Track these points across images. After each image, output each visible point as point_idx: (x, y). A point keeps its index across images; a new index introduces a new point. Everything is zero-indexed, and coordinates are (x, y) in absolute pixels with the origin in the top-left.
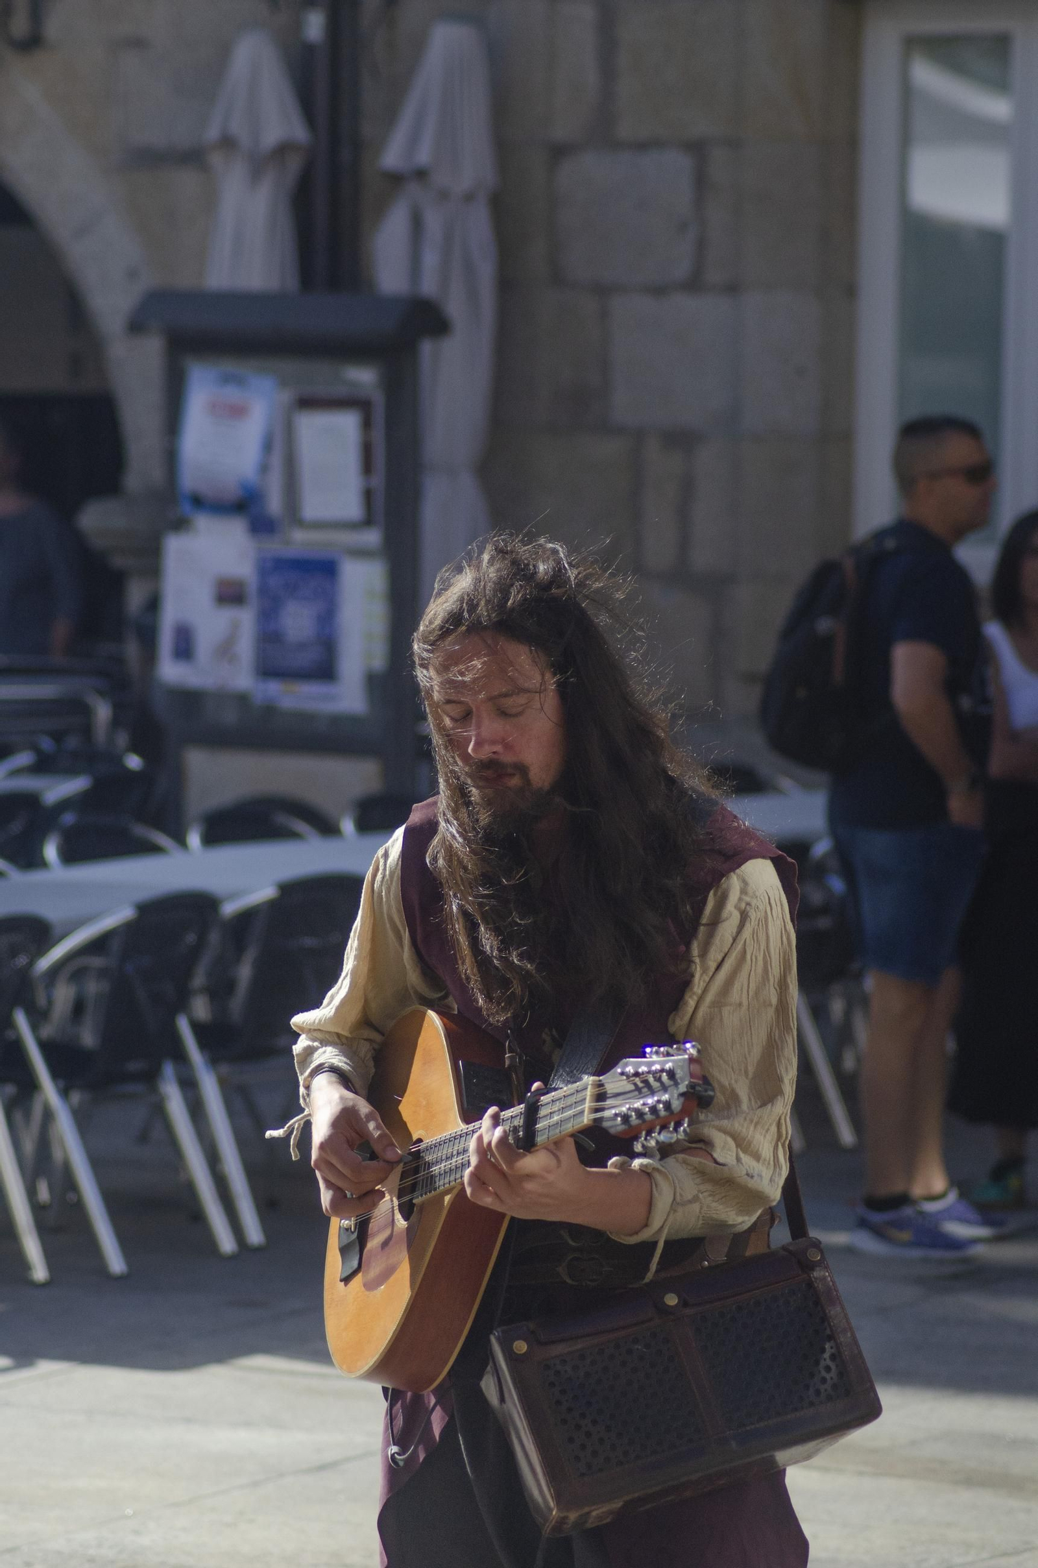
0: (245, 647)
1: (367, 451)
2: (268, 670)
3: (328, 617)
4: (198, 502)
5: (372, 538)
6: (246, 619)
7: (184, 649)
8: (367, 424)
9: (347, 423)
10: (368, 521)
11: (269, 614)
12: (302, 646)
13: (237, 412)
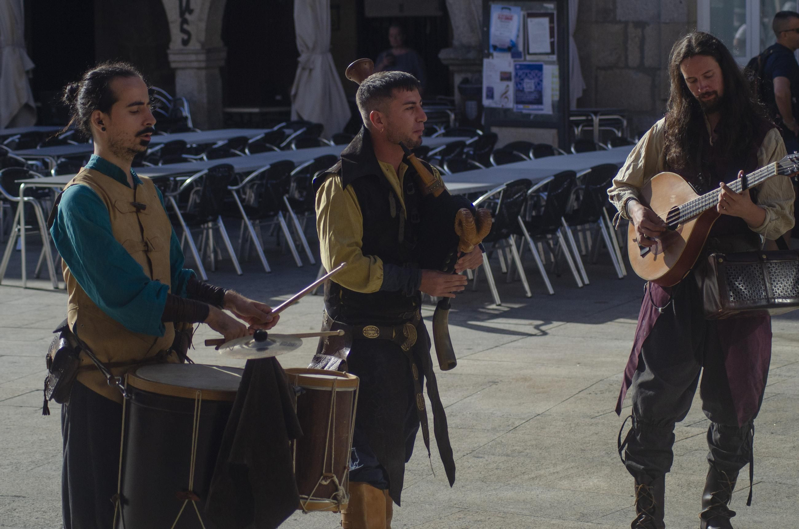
0: (511, 93)
1: (552, 30)
2: (518, 102)
3: (539, 83)
4: (495, 48)
5: (554, 58)
6: (511, 84)
7: (491, 95)
8: (551, 21)
9: (545, 21)
10: (552, 53)
11: (519, 83)
12: (530, 93)
13: (509, 19)
